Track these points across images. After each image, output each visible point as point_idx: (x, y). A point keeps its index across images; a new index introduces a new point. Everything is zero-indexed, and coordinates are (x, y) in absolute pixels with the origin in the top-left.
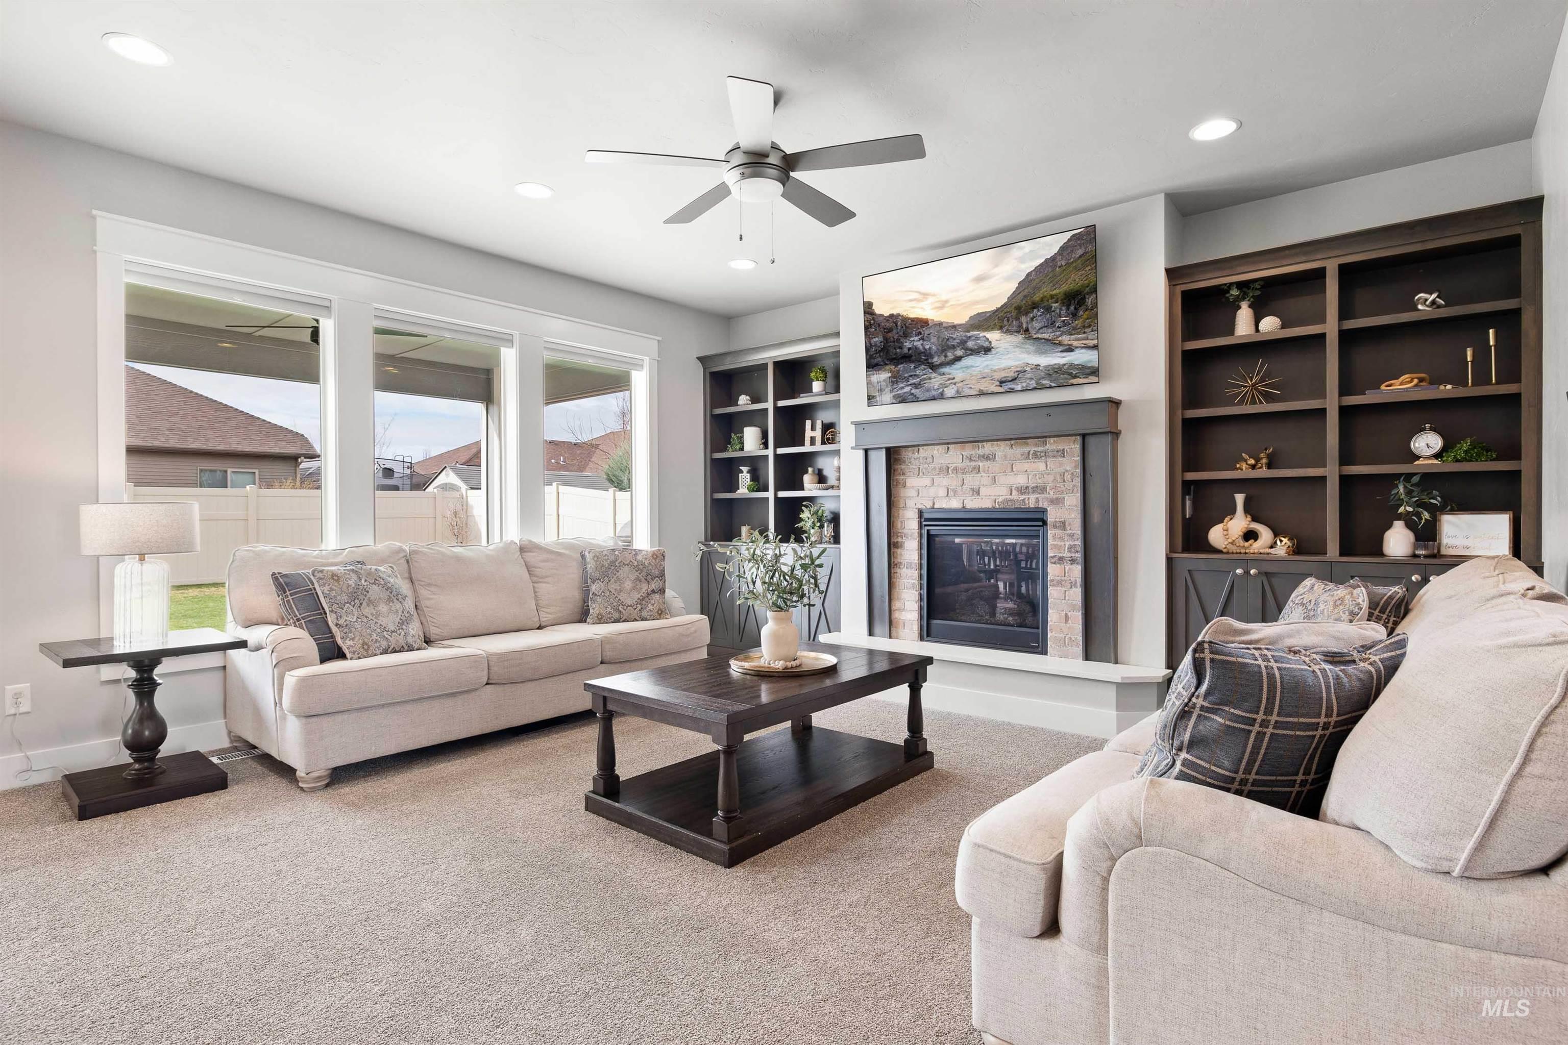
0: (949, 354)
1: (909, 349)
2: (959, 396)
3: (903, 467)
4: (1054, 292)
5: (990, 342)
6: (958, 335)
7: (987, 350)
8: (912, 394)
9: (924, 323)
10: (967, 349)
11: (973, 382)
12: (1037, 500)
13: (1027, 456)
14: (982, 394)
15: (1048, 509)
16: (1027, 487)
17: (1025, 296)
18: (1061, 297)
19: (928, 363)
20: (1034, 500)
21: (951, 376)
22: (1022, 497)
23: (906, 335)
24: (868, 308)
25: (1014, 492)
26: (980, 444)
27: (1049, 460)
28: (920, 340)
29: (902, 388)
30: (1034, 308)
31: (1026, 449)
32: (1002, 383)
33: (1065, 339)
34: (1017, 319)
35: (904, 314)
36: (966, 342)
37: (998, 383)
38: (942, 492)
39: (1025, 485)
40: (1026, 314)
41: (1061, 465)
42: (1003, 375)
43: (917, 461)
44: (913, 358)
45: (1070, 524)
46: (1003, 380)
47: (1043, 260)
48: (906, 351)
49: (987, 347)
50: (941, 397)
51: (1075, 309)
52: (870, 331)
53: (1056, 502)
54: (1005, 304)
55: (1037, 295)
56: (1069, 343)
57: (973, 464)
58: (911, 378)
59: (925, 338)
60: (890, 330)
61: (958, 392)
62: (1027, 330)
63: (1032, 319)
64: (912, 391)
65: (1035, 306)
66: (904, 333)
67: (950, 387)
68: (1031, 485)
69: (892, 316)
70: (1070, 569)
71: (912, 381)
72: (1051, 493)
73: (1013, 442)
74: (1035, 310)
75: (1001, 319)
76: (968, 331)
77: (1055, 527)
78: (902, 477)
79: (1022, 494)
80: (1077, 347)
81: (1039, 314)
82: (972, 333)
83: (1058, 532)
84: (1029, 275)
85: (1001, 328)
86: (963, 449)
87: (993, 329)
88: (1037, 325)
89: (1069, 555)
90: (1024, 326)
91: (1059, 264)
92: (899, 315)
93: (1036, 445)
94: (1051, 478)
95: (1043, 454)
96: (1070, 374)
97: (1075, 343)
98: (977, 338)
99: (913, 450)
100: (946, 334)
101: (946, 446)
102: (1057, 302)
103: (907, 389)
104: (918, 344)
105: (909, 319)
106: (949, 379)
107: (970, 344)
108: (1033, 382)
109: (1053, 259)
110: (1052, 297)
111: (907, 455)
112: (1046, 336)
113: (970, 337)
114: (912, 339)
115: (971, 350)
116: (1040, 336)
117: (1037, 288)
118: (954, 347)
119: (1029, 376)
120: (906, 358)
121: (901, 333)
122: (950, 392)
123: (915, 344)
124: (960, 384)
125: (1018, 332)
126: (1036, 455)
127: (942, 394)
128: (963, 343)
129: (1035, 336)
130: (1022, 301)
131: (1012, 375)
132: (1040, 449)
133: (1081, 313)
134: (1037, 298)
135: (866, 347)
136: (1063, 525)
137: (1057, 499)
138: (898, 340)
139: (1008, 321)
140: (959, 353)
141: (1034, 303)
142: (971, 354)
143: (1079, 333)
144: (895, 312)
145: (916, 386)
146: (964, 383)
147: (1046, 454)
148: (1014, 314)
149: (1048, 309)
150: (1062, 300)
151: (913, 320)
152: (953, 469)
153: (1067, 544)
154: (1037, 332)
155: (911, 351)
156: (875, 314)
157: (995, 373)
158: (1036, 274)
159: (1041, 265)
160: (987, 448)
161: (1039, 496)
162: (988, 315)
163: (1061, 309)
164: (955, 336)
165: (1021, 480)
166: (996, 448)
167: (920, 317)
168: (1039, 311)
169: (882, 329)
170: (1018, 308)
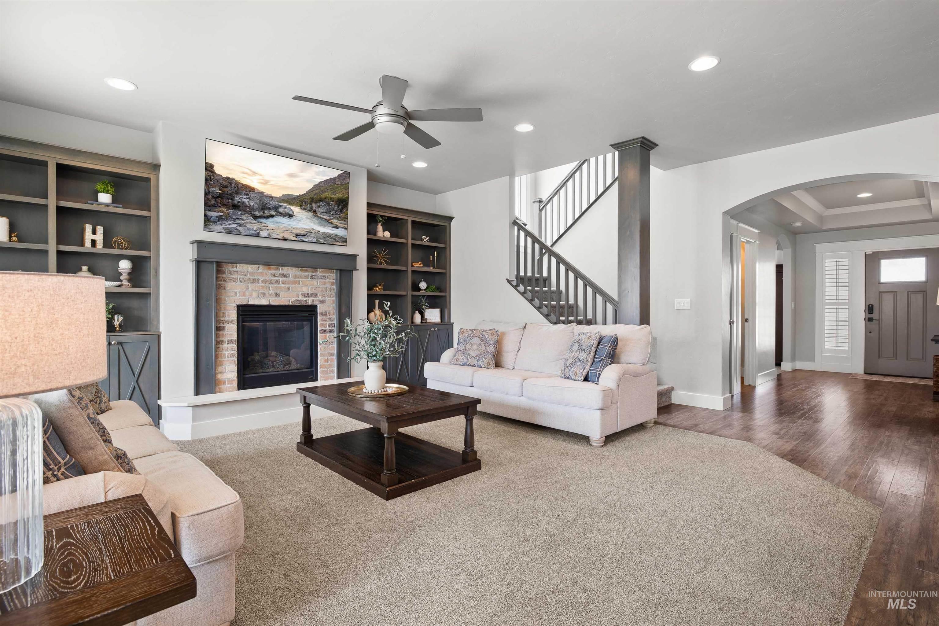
0: (266, 212)
1: (239, 202)
2: (269, 237)
3: (224, 276)
4: (332, 196)
5: (293, 212)
6: (273, 203)
7: (291, 216)
8: (237, 230)
9: (252, 189)
10: (278, 212)
11: (280, 231)
12: (313, 301)
13: (306, 277)
14: (284, 239)
15: (318, 306)
16: (308, 294)
17: (316, 193)
18: (336, 199)
19: (251, 214)
20: (311, 301)
21: (265, 225)
22: (305, 299)
23: (237, 193)
24: (209, 168)
25: (300, 296)
26: (280, 268)
27: (319, 280)
28: (247, 198)
29: (230, 224)
30: (321, 201)
31: (307, 274)
32: (297, 235)
33: (335, 221)
34: (311, 204)
35: (238, 180)
36: (278, 208)
37: (295, 235)
38: (255, 294)
39: (307, 293)
40: (316, 203)
41: (325, 283)
42: (298, 231)
43: (236, 273)
44: (241, 208)
45: (329, 313)
46: (299, 234)
47: (329, 178)
48: (236, 202)
49: (291, 214)
50: (257, 235)
51: (342, 208)
52: (209, 183)
53: (322, 302)
54: (305, 194)
55: (323, 195)
56: (337, 224)
57: (276, 278)
58: (237, 219)
59: (251, 198)
60: (226, 187)
61: (269, 235)
62: (315, 211)
63: (319, 207)
64: (237, 228)
65: (321, 200)
66: (236, 191)
67: (265, 231)
68: (310, 292)
69: (228, 178)
70: (329, 336)
71: (238, 221)
72: (320, 297)
73: (300, 269)
74: (321, 203)
75: (301, 202)
76: (281, 203)
77: (322, 314)
78: (223, 283)
79: (305, 297)
80: (340, 227)
81: (323, 205)
82: (282, 204)
83: (324, 317)
84: (320, 183)
85: (301, 206)
86: (270, 269)
87: (295, 205)
88: (321, 210)
89: (329, 329)
90: (314, 209)
91: (337, 183)
92: (233, 179)
93: (312, 272)
94: (320, 289)
95: (316, 277)
96: (335, 239)
97: (340, 225)
98: (285, 208)
99: (233, 266)
100: (266, 200)
101: (257, 266)
102: (333, 202)
103: (234, 226)
104: (246, 201)
105: (241, 184)
106: (264, 226)
107: (281, 210)
108: (315, 239)
109: (334, 179)
110: (331, 198)
111: (228, 268)
112: (325, 217)
113: (281, 206)
114: (241, 196)
115: (280, 213)
116: (322, 216)
117: (323, 191)
118: (269, 209)
119: (313, 235)
120: (235, 207)
121: (234, 191)
122: (264, 233)
123: (243, 200)
124: (272, 231)
125: (310, 211)
126: (312, 277)
127: (258, 233)
128: (276, 208)
129: (319, 216)
130: (314, 195)
131: (303, 233)
132: (314, 274)
133: (345, 211)
134: (323, 196)
135: (205, 192)
136: (324, 314)
137: (323, 300)
138: (231, 195)
139: (305, 203)
140: (273, 213)
141: (321, 198)
142: (281, 216)
143: (342, 220)
144: (231, 176)
145: (241, 225)
146: (274, 230)
147: (317, 277)
148: (309, 201)
149: (328, 204)
150: (336, 201)
151: (243, 185)
152: (263, 281)
153: (328, 323)
154: (320, 214)
155: (239, 204)
156: (215, 173)
157: (293, 230)
158: (324, 184)
159: (328, 180)
160: (285, 270)
161: (314, 298)
162: (294, 197)
163: (335, 206)
164: (271, 203)
165: (305, 290)
166: (291, 271)
167: (249, 184)
168: (323, 203)
169: (219, 184)
170: (312, 199)
